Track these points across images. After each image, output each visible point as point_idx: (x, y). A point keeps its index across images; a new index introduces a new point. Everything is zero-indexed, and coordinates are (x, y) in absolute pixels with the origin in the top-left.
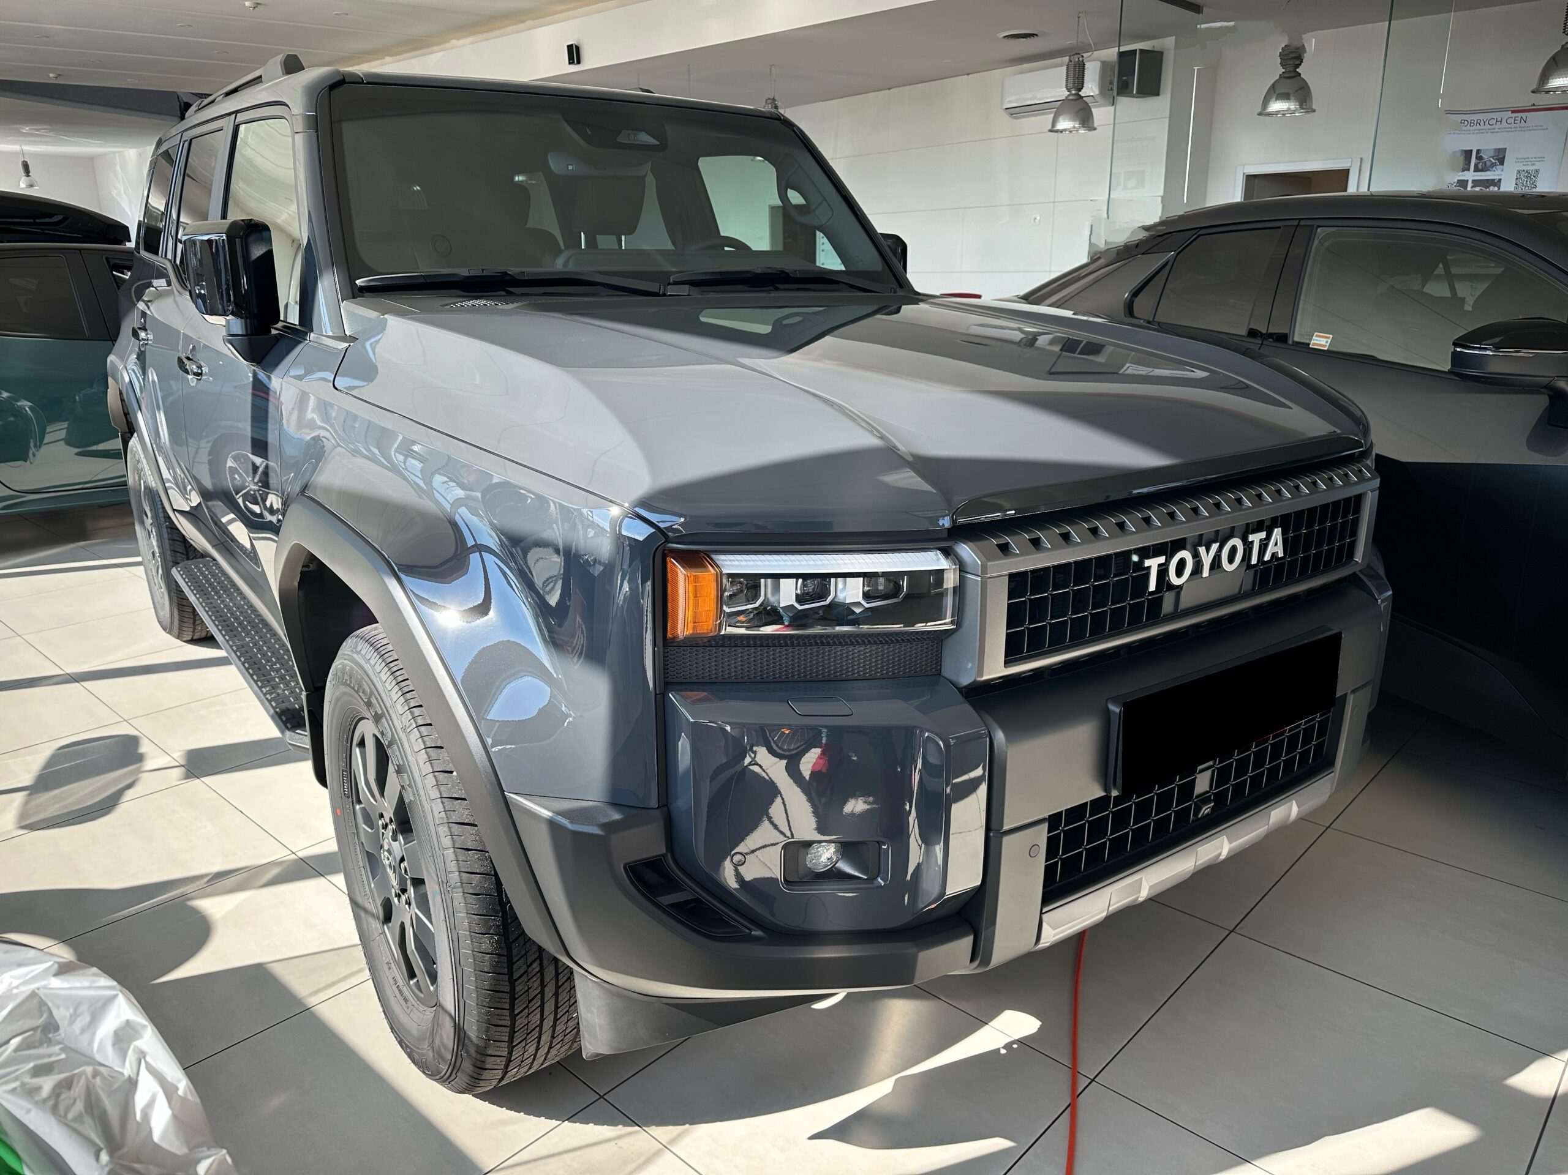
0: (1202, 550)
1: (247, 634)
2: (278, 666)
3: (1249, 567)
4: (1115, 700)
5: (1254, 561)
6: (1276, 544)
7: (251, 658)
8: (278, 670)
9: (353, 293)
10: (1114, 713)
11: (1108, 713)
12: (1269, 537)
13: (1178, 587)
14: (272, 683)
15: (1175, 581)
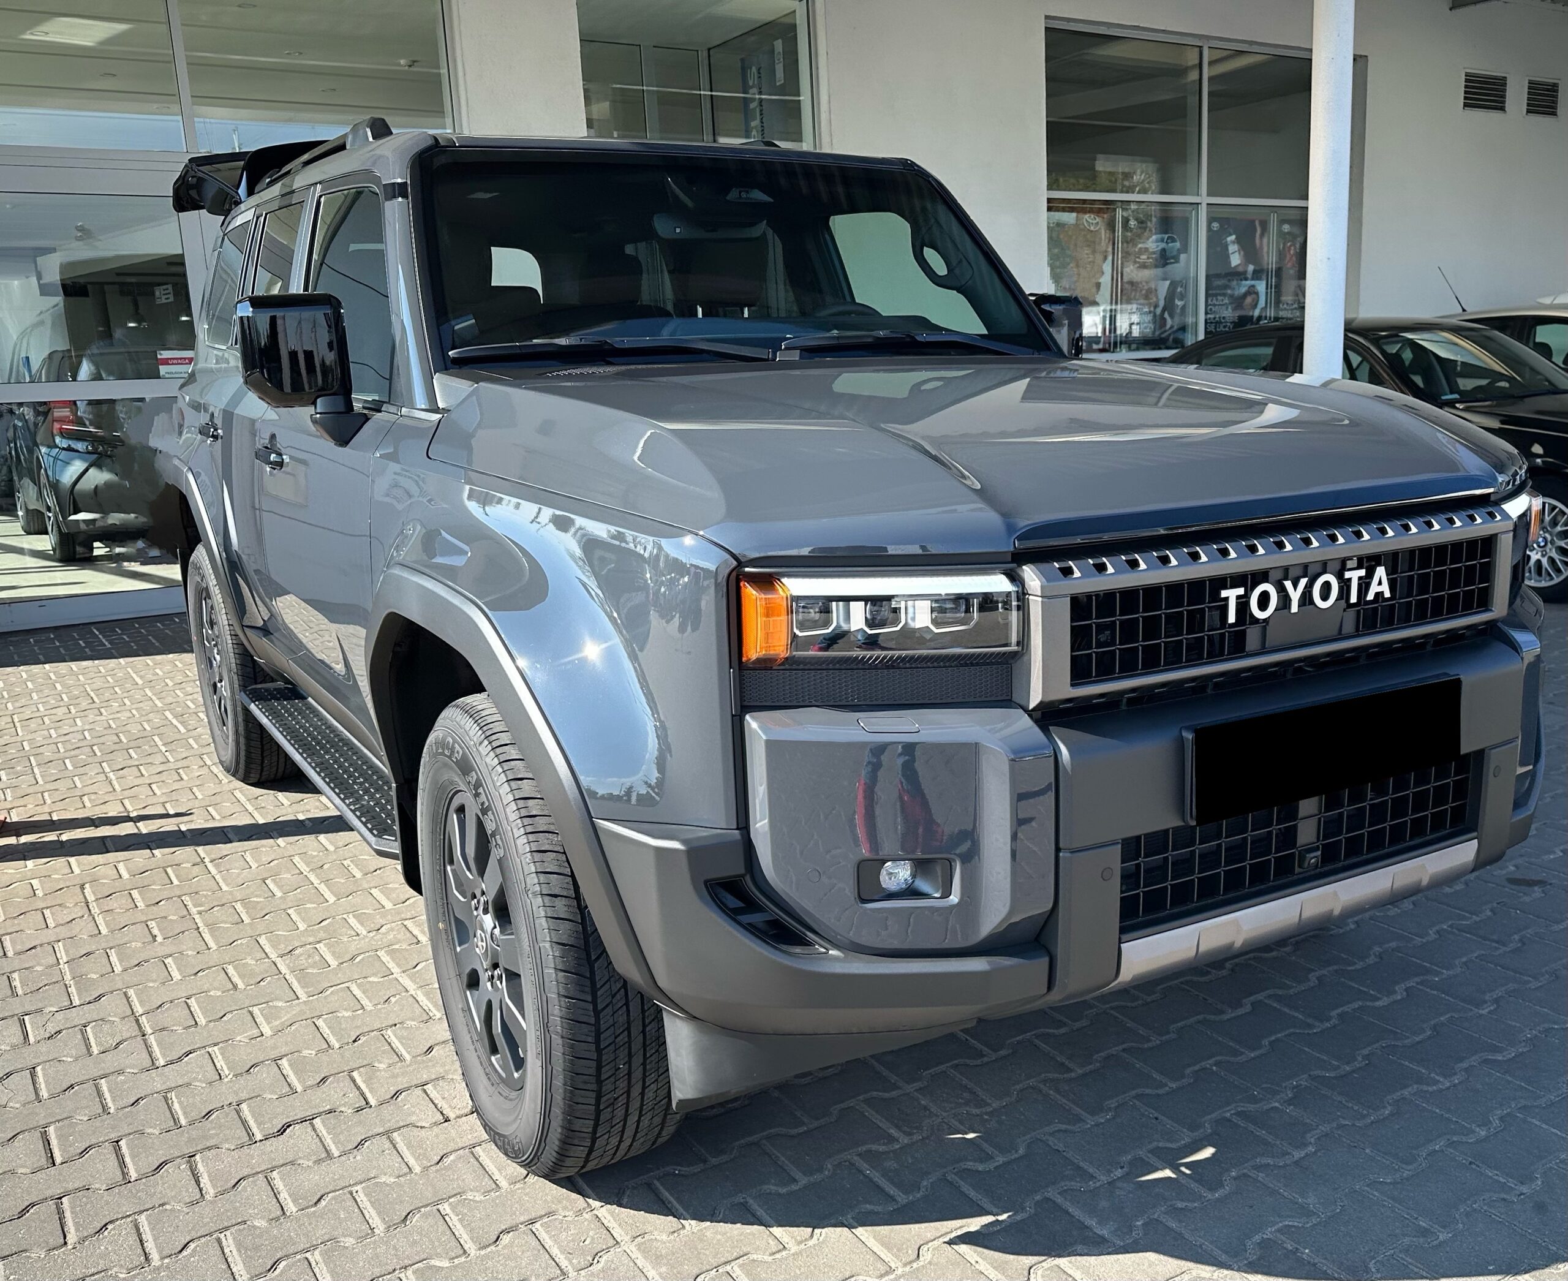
0: (1288, 584)
1: (326, 753)
2: (362, 780)
3: (1350, 606)
4: (1187, 728)
5: (1354, 599)
6: (1380, 583)
7: (332, 773)
8: (361, 784)
9: (446, 366)
10: (1188, 739)
11: (1181, 741)
12: (1370, 574)
13: (1265, 620)
14: (356, 795)
15: (1260, 615)
